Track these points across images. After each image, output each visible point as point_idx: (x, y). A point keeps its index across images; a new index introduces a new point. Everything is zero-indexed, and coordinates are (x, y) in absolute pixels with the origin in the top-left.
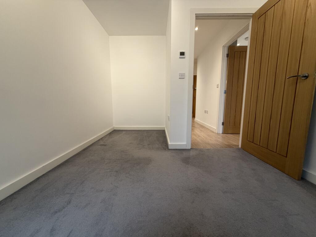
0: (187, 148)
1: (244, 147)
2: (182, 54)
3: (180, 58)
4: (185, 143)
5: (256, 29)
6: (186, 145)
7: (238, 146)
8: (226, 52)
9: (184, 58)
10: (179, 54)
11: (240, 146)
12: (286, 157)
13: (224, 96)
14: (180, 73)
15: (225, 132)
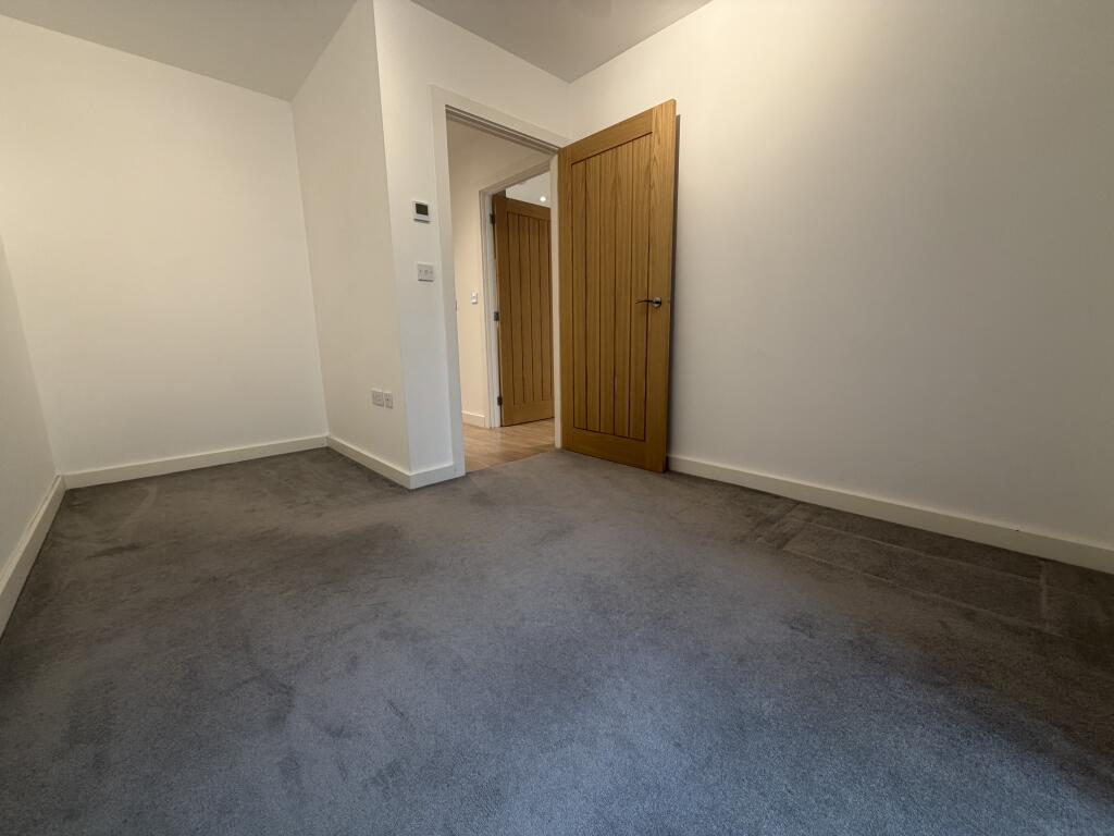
0: (457, 476)
1: (569, 446)
2: (422, 209)
3: (416, 220)
4: (449, 463)
5: (569, 187)
6: (454, 468)
7: (554, 445)
8: (488, 211)
9: (427, 222)
10: (414, 209)
11: (558, 444)
12: (644, 440)
13: (494, 325)
14: (419, 266)
15: (508, 420)
